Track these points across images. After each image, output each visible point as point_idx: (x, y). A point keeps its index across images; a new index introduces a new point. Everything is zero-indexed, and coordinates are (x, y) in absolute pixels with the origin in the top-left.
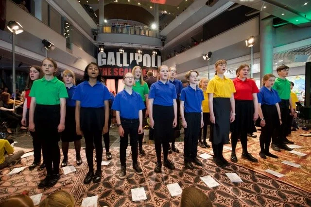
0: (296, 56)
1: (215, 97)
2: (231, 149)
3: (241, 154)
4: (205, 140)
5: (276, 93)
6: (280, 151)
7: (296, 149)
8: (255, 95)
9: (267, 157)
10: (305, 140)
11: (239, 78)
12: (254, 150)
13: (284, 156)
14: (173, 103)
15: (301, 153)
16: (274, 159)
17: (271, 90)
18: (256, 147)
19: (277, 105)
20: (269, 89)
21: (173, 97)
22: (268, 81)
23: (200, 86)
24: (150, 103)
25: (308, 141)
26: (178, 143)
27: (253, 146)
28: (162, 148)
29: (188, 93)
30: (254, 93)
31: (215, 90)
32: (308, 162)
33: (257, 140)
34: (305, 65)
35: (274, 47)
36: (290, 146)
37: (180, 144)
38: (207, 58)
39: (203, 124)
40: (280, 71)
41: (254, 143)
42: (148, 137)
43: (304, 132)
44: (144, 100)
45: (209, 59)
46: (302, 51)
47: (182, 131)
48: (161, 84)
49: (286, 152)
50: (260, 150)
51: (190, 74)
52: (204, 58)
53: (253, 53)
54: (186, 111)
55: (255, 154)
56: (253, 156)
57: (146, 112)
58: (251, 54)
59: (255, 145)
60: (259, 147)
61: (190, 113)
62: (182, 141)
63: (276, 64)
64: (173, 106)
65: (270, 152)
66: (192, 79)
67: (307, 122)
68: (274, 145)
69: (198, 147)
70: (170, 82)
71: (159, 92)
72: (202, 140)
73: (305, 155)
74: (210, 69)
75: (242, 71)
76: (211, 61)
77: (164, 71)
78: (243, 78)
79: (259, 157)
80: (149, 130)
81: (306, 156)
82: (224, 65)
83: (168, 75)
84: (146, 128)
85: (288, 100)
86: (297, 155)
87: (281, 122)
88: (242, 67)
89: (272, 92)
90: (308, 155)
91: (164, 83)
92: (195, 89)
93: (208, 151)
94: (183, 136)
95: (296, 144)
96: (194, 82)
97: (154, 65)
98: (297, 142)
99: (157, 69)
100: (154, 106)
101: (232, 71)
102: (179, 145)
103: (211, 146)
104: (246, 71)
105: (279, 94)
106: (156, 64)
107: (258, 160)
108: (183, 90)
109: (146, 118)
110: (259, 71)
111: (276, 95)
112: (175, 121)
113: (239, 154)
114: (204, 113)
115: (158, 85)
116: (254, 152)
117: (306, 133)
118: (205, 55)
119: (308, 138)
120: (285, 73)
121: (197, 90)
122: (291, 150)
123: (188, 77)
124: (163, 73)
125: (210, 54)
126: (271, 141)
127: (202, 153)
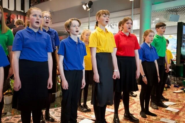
0: (170, 15)
1: (98, 52)
2: (113, 111)
3: (123, 116)
4: (85, 103)
5: (155, 50)
6: (157, 109)
7: (171, 106)
8: (137, 51)
9: (147, 116)
10: (177, 96)
11: (123, 31)
12: (135, 110)
13: (162, 114)
14: (47, 58)
15: (175, 109)
16: (153, 117)
17: (151, 47)
18: (137, 106)
19: (156, 62)
20: (149, 45)
21: (47, 50)
22: (148, 37)
23: (82, 39)
24: (16, 56)
25: (179, 98)
26: (53, 109)
27: (134, 105)
28: (32, 118)
29: (68, 46)
30: (136, 49)
31: (99, 44)
32: (180, 117)
33: (137, 99)
34: (177, 25)
35: (153, 4)
36: (166, 103)
37: (55, 110)
38: (87, 8)
39: (85, 84)
40: (159, 28)
41: (135, 103)
42: (11, 106)
43: (176, 89)
44: (6, 54)
45: (89, 9)
46: (175, 11)
47: (58, 94)
48: (30, 32)
49: (163, 109)
50: (140, 110)
51: (70, 22)
52: (84, 7)
53: (134, 8)
54: (66, 69)
55: (137, 115)
56: (134, 116)
57: (10, 71)
58: (132, 9)
59: (136, 104)
60: (140, 106)
61: (69, 70)
62: (58, 106)
63: (154, 21)
64: (47, 62)
65: (149, 110)
66: (74, 29)
67: (178, 80)
68: (152, 103)
69: (78, 112)
70: (44, 31)
71: (28, 41)
72: (82, 104)
73: (178, 110)
74: (91, 22)
75: (126, 25)
76: (91, 12)
77: (35, 15)
78: (127, 32)
79: (140, 116)
80: (11, 96)
81: (179, 112)
82: (107, 16)
83: (41, 21)
84: (7, 94)
85: (164, 58)
86: (172, 112)
87: (159, 79)
88: (125, 20)
89: (151, 48)
90: (181, 110)
91: (36, 31)
92: (76, 41)
93: (89, 116)
94: (59, 101)
95: (170, 101)
96: (76, 33)
97: (19, 9)
98: (171, 99)
99: (24, 15)
100: (21, 61)
101: (113, 25)
102: (54, 113)
103: (93, 110)
104: (130, 25)
105: (157, 51)
106: (23, 7)
107: (140, 120)
108: (63, 43)
109: (9, 80)
110: (139, 28)
111: (154, 52)
112: (50, 80)
113: (121, 116)
114: (86, 71)
115: (27, 33)
116: (135, 112)
117: (177, 90)
118: (86, 5)
119: (179, 95)
120: (163, 30)
121: (79, 43)
122: (166, 107)
123: (68, 26)
124: (35, 18)
125: (90, 4)
126: (150, 100)
127: (82, 119)
